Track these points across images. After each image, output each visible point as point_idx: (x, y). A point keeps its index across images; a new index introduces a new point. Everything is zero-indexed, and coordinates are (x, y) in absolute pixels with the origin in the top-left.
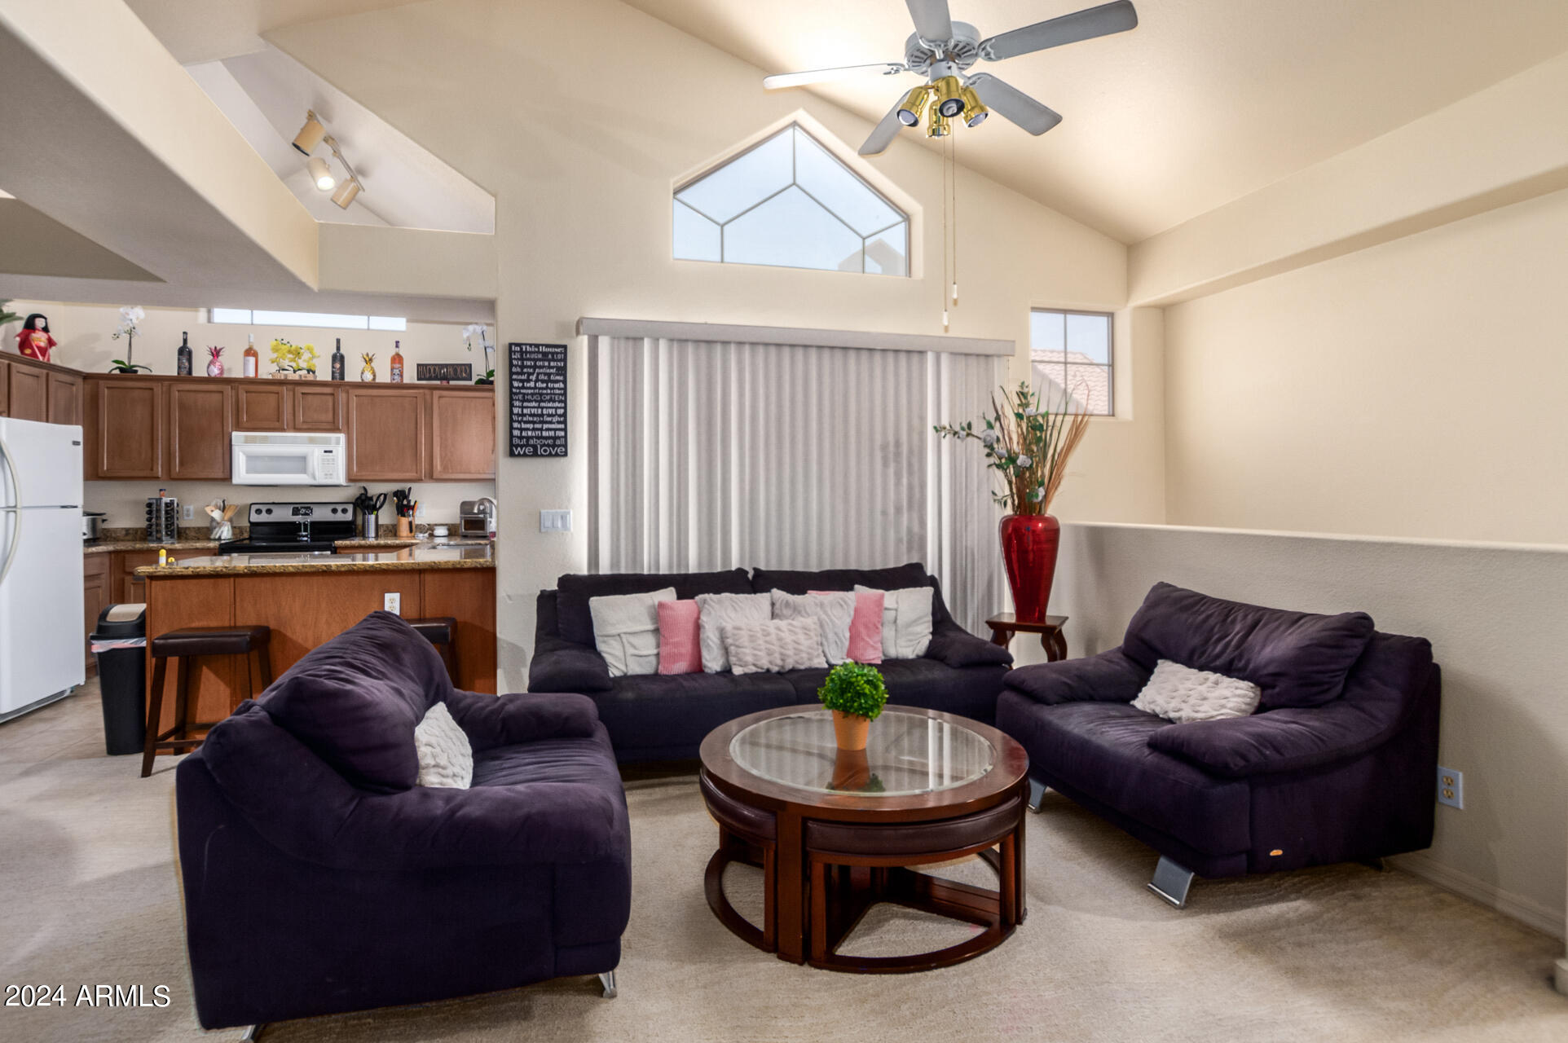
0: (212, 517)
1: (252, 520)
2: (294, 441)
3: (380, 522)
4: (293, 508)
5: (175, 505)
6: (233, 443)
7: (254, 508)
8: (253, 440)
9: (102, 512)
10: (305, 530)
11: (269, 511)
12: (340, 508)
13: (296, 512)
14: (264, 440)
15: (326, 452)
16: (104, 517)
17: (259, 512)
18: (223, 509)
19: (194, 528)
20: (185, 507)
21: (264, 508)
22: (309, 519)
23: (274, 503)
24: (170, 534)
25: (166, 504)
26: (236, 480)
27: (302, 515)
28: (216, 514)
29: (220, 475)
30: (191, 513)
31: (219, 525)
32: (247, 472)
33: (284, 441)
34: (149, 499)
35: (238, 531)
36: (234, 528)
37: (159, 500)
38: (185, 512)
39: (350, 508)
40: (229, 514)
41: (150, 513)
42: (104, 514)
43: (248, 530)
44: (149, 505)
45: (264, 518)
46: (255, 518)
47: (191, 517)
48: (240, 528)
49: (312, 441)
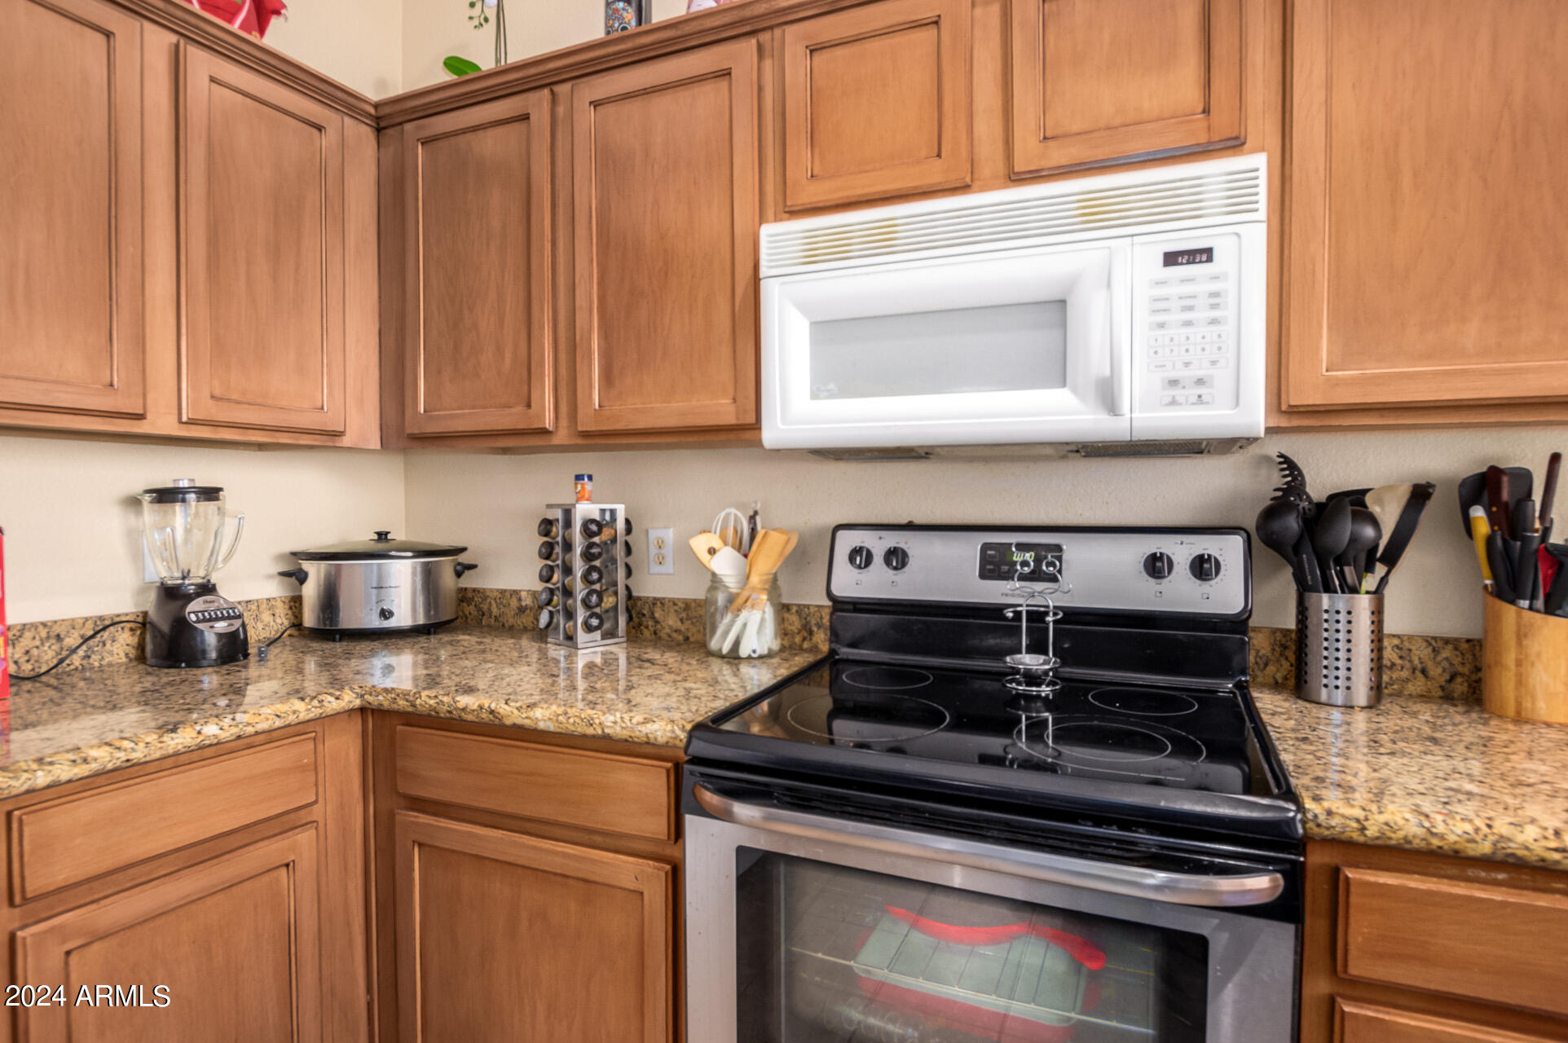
0: (714, 575)
1: (839, 590)
2: (1012, 232)
3: (1389, 627)
4: (985, 547)
5: (620, 525)
6: (764, 271)
7: (847, 541)
8: (838, 251)
9: (459, 544)
10: (1038, 647)
11: (896, 558)
12: (1182, 551)
13: (994, 566)
14: (884, 243)
15: (1171, 259)
16: (463, 558)
17: (861, 557)
18: (745, 545)
19: (674, 602)
20: (654, 534)
21: (878, 543)
22: (1050, 597)
23: (910, 527)
24: (602, 624)
25: (587, 523)
26: (774, 433)
27: (1023, 578)
28: (726, 564)
29: (728, 417)
30: (668, 551)
31: (735, 603)
32: (814, 396)
33: (967, 238)
34: (549, 506)
35: (795, 623)
36: (783, 610)
37: (568, 513)
38: (653, 550)
39: (1230, 551)
40: (767, 560)
41: (547, 552)
42: (463, 550)
43: (826, 620)
44: (546, 526)
45: (876, 583)
46: (849, 583)
47: (668, 567)
48: (801, 609)
49: (1094, 215)
